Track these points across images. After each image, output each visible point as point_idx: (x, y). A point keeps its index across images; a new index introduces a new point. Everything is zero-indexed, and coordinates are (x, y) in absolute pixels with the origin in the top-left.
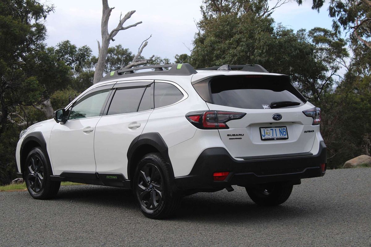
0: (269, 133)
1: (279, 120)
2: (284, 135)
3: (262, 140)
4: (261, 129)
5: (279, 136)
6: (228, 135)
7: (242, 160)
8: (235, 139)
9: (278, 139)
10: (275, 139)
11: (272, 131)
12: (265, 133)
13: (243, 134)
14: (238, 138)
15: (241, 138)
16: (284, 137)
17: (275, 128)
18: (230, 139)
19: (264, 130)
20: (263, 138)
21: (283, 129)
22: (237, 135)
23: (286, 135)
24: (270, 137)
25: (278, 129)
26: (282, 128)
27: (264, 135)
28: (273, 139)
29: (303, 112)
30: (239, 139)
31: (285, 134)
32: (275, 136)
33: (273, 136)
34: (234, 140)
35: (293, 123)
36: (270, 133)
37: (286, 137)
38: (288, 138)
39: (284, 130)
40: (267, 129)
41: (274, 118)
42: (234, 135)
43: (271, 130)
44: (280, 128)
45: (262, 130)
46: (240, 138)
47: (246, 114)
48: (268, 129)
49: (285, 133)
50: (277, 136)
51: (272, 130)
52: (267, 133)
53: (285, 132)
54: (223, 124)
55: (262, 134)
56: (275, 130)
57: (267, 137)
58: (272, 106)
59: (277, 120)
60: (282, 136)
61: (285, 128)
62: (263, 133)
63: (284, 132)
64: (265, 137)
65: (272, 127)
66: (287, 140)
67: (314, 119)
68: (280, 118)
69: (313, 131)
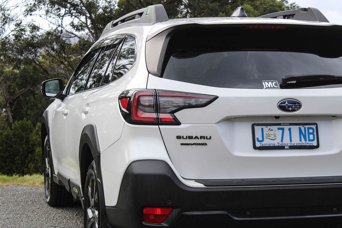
1: (293, 110)
2: (310, 140)
3: (255, 148)
4: (256, 128)
5: (296, 141)
6: (179, 137)
7: (201, 185)
8: (194, 144)
9: (292, 148)
10: (286, 147)
11: (281, 131)
12: (265, 136)
13: (210, 137)
14: (200, 144)
15: (206, 144)
16: (308, 143)
17: (289, 127)
18: (182, 144)
19: (262, 129)
20: (258, 144)
21: (309, 128)
22: (196, 137)
23: (313, 140)
24: (276, 143)
25: (295, 130)
26: (306, 127)
27: (260, 139)
28: (281, 148)
30: (201, 146)
31: (311, 138)
32: (286, 141)
33: (282, 141)
34: (190, 146)
35: (334, 117)
36: (275, 136)
37: (315, 143)
38: (317, 147)
39: (311, 131)
40: (269, 127)
41: (282, 107)
42: (190, 138)
43: (279, 129)
44: (300, 126)
45: (258, 129)
46: (203, 144)
47: (216, 98)
48: (272, 127)
49: (312, 136)
50: (291, 141)
51: (283, 129)
52: (268, 135)
53: (313, 133)
54: (168, 116)
55: (256, 137)
56: (290, 129)
57: (267, 142)
58: (285, 85)
59: (289, 111)
60: (303, 142)
61: (314, 127)
62: (258, 135)
63: (309, 134)
64: (263, 143)
65: (282, 124)
66: (315, 150)
68: (295, 108)
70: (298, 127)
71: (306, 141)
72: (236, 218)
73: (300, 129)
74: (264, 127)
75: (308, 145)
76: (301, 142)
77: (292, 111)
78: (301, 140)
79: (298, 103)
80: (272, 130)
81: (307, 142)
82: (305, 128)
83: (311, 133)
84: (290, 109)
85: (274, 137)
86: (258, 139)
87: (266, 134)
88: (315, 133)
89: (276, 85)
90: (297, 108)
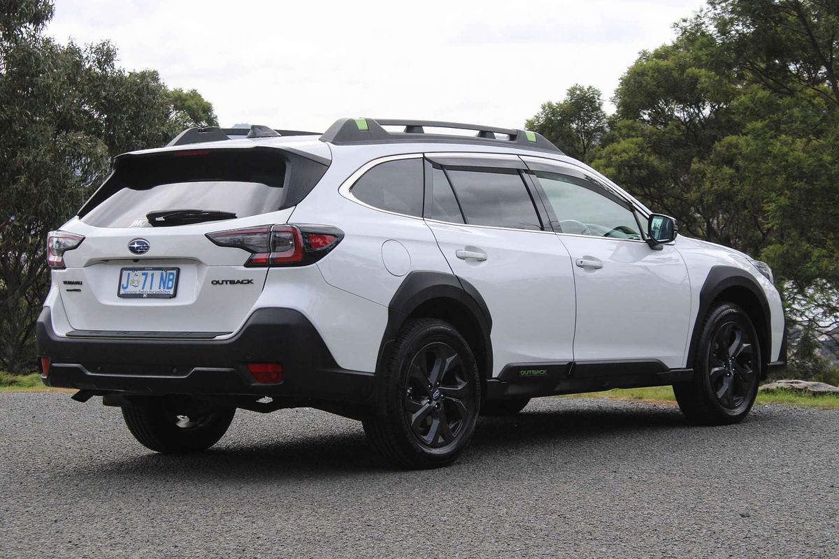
0: (137, 281)
3: (119, 295)
5: (156, 290)
6: (65, 283)
8: (73, 290)
9: (151, 296)
10: (145, 296)
11: (144, 276)
12: (130, 281)
13: (82, 282)
15: (80, 291)
16: (166, 291)
17: (152, 272)
18: (67, 290)
19: (129, 274)
20: (122, 292)
21: (170, 274)
22: (74, 283)
23: (170, 288)
24: (137, 290)
25: (158, 274)
26: (168, 272)
27: (125, 285)
28: (139, 296)
29: (206, 235)
30: (78, 292)
31: (170, 285)
32: (147, 290)
33: (143, 288)
34: (72, 292)
37: (172, 292)
38: (174, 296)
39: (171, 277)
40: (135, 272)
42: (71, 283)
43: (143, 274)
44: (163, 271)
45: (125, 273)
46: (77, 290)
47: (84, 238)
48: (138, 273)
49: (170, 283)
50: (151, 289)
51: (146, 275)
52: (133, 282)
55: (122, 283)
56: (153, 275)
57: (131, 290)
59: (137, 253)
60: (163, 291)
61: (175, 272)
62: (124, 282)
64: (126, 290)
65: (146, 269)
66: (173, 299)
67: (253, 252)
68: (143, 249)
69: (249, 282)
70: (161, 271)
72: (89, 374)
73: (162, 273)
74: (131, 272)
75: (166, 293)
76: (160, 290)
77: (141, 252)
78: (160, 287)
79: (146, 244)
80: (137, 275)
81: (166, 289)
82: (166, 274)
83: (171, 280)
84: (138, 251)
85: (138, 283)
86: (123, 285)
88: (175, 280)
90: (145, 249)
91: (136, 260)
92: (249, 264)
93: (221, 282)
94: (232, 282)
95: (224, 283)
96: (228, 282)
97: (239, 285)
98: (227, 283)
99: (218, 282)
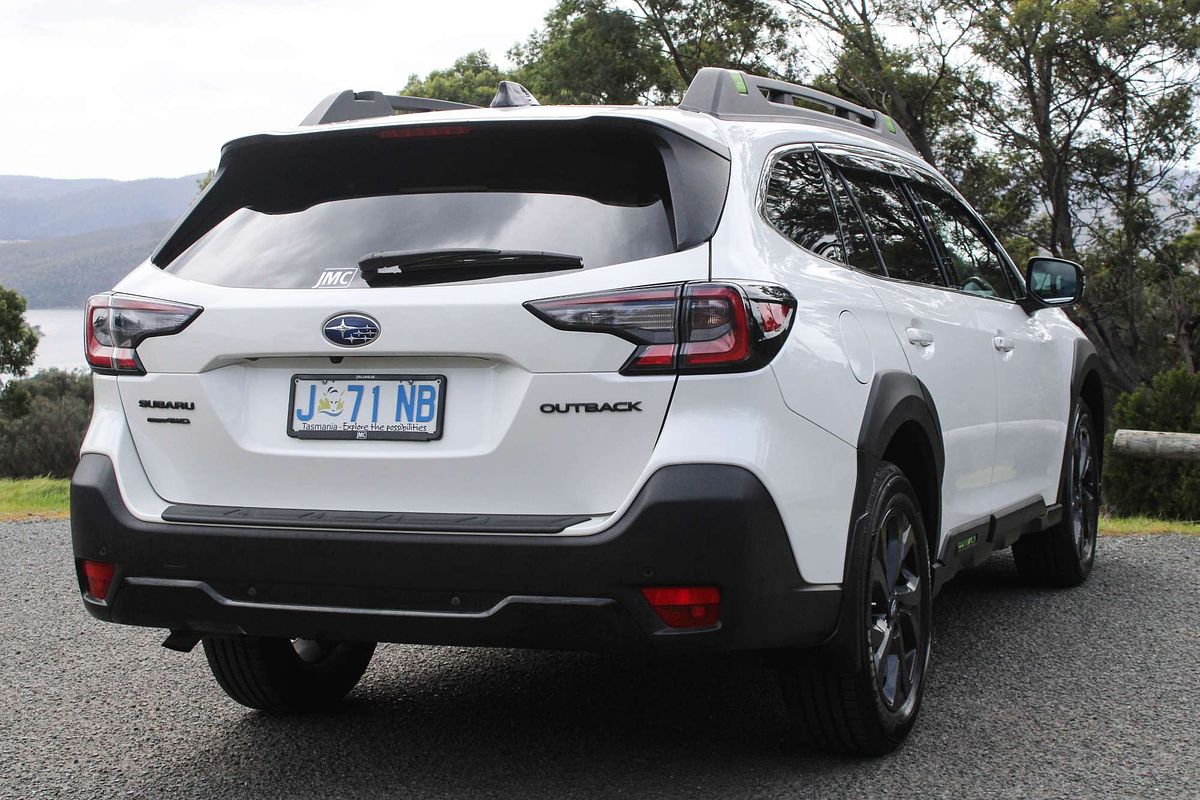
0: (335, 405)
2: (420, 419)
3: (291, 433)
4: (300, 384)
5: (387, 420)
6: (144, 404)
8: (168, 420)
9: (375, 436)
10: (360, 435)
11: (355, 394)
12: (317, 405)
15: (188, 422)
16: (417, 426)
17: (376, 383)
18: (150, 420)
19: (313, 388)
20: (298, 426)
21: (423, 389)
22: (170, 405)
23: (428, 419)
24: (339, 423)
25: (389, 390)
26: (418, 384)
27: (306, 412)
28: (349, 436)
29: (528, 306)
30: (180, 426)
31: (425, 413)
32: (365, 420)
33: (354, 419)
34: (163, 425)
36: (340, 406)
37: (431, 427)
38: (439, 436)
39: (427, 395)
40: (330, 384)
41: (333, 336)
42: (160, 405)
43: (351, 388)
44: (405, 383)
45: (304, 387)
46: (181, 421)
47: (200, 310)
48: (337, 385)
49: (426, 410)
50: (375, 419)
51: (360, 390)
52: (326, 404)
53: (430, 402)
54: (128, 354)
55: (297, 408)
56: (376, 390)
57: (320, 421)
59: (348, 343)
60: (404, 424)
61: (436, 385)
62: (302, 403)
63: (421, 402)
64: (309, 422)
65: (358, 377)
66: (433, 444)
67: (640, 342)
68: (362, 336)
69: (632, 407)
70: (398, 383)
71: (411, 420)
72: (230, 602)
73: (401, 388)
74: (318, 384)
75: (415, 430)
76: (398, 424)
77: (357, 343)
78: (398, 419)
79: (371, 325)
80: (335, 391)
81: (414, 422)
82: (413, 388)
83: (426, 402)
84: (352, 338)
85: (338, 408)
86: (299, 411)
87: (321, 401)
88: (436, 402)
89: (347, 278)
90: (368, 336)
91: (336, 359)
92: (632, 368)
93: (563, 407)
94: (591, 408)
95: (572, 409)
96: (582, 409)
97: (607, 414)
98: (577, 411)
99: (556, 408)
